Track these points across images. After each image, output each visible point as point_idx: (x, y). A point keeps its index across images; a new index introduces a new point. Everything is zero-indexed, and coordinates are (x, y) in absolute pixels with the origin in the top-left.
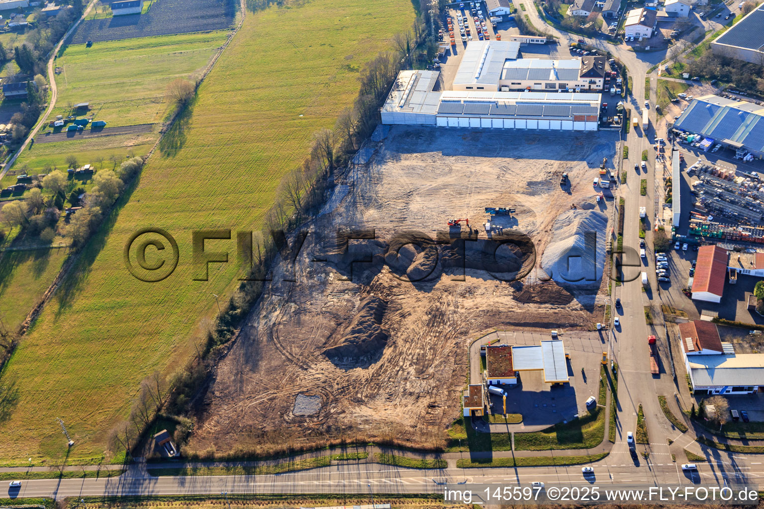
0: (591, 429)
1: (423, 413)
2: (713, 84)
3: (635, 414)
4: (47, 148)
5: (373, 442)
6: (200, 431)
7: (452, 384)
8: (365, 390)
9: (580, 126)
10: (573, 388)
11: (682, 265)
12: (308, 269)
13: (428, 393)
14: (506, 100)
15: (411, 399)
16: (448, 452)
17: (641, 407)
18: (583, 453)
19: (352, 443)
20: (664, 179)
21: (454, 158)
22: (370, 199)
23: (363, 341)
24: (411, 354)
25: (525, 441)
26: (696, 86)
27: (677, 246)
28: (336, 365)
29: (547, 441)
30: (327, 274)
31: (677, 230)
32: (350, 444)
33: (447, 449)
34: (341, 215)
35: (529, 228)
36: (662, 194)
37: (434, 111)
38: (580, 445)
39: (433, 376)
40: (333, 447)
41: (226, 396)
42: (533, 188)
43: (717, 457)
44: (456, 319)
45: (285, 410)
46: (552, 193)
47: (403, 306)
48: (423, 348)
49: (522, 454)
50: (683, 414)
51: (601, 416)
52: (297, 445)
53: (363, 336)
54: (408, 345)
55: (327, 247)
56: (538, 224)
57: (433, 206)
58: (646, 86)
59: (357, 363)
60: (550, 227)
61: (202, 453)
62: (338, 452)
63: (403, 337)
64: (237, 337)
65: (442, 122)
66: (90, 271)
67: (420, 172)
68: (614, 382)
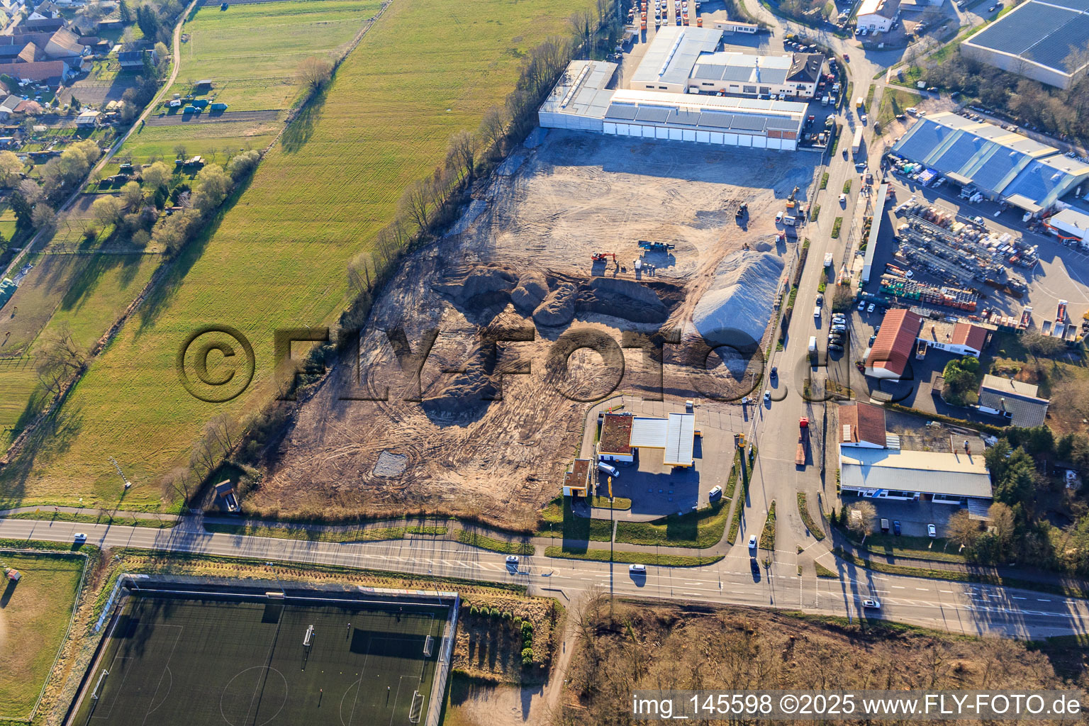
0: (710, 524)
1: (520, 486)
2: (953, 98)
3: (765, 512)
4: (157, 132)
5: (456, 516)
6: (268, 485)
7: (558, 455)
8: (458, 453)
9: (774, 144)
10: (698, 473)
11: (861, 330)
12: (422, 302)
13: (530, 463)
14: (688, 106)
15: (508, 469)
16: (539, 536)
17: (774, 505)
18: (693, 553)
19: (432, 515)
20: (865, 219)
21: (616, 175)
22: (508, 220)
23: (466, 394)
24: (518, 414)
25: (631, 532)
26: (931, 98)
27: (861, 306)
28: (432, 420)
29: (652, 535)
30: (442, 309)
31: (865, 286)
32: (429, 515)
33: (538, 533)
34: (470, 238)
35: (687, 270)
36: (858, 237)
37: (601, 115)
38: (692, 543)
39: (538, 443)
40: (410, 517)
41: (303, 446)
42: (702, 219)
43: (853, 574)
44: (578, 376)
45: (365, 468)
46: (725, 227)
47: (521, 354)
48: (534, 409)
49: (622, 547)
50: (823, 517)
51: (724, 510)
52: (371, 510)
53: (467, 389)
54: (517, 403)
55: (448, 276)
56: (699, 265)
57: (579, 234)
58: (869, 95)
59: (455, 419)
60: (712, 270)
61: (264, 510)
62: (414, 524)
63: (513, 393)
64: (328, 377)
65: (609, 129)
66: (181, 285)
67: (573, 190)
68: (749, 470)
